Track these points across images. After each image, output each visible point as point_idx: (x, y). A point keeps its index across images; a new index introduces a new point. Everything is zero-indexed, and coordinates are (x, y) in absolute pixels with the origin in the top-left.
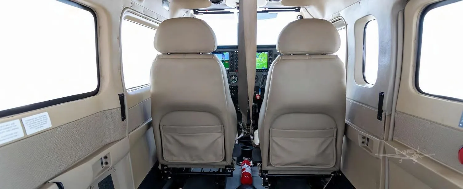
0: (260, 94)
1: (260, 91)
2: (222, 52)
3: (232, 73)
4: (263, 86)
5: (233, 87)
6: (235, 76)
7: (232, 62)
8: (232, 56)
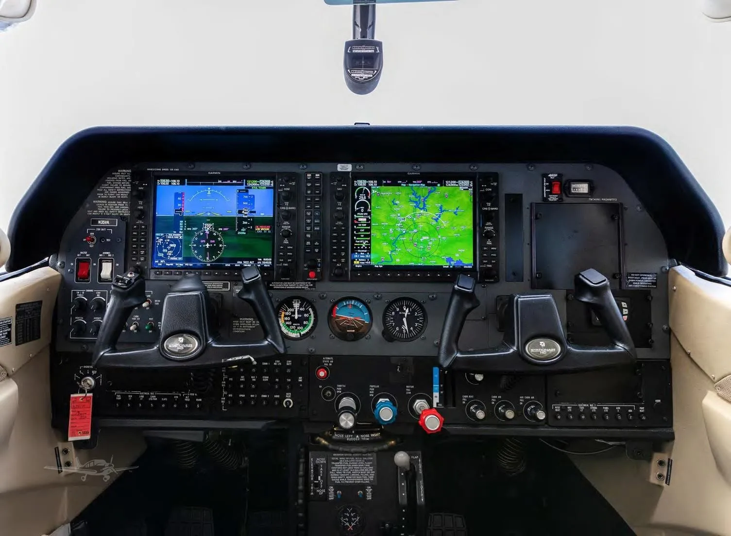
0: (436, 400)
1: (436, 386)
2: (242, 177)
3: (292, 285)
4: (459, 355)
5: (289, 363)
6: (304, 301)
7: (286, 226)
8: (291, 197)
